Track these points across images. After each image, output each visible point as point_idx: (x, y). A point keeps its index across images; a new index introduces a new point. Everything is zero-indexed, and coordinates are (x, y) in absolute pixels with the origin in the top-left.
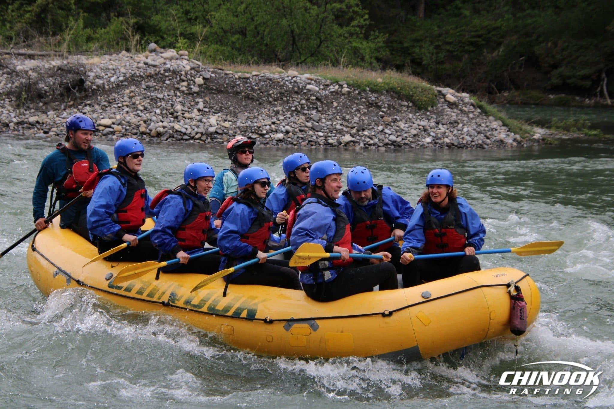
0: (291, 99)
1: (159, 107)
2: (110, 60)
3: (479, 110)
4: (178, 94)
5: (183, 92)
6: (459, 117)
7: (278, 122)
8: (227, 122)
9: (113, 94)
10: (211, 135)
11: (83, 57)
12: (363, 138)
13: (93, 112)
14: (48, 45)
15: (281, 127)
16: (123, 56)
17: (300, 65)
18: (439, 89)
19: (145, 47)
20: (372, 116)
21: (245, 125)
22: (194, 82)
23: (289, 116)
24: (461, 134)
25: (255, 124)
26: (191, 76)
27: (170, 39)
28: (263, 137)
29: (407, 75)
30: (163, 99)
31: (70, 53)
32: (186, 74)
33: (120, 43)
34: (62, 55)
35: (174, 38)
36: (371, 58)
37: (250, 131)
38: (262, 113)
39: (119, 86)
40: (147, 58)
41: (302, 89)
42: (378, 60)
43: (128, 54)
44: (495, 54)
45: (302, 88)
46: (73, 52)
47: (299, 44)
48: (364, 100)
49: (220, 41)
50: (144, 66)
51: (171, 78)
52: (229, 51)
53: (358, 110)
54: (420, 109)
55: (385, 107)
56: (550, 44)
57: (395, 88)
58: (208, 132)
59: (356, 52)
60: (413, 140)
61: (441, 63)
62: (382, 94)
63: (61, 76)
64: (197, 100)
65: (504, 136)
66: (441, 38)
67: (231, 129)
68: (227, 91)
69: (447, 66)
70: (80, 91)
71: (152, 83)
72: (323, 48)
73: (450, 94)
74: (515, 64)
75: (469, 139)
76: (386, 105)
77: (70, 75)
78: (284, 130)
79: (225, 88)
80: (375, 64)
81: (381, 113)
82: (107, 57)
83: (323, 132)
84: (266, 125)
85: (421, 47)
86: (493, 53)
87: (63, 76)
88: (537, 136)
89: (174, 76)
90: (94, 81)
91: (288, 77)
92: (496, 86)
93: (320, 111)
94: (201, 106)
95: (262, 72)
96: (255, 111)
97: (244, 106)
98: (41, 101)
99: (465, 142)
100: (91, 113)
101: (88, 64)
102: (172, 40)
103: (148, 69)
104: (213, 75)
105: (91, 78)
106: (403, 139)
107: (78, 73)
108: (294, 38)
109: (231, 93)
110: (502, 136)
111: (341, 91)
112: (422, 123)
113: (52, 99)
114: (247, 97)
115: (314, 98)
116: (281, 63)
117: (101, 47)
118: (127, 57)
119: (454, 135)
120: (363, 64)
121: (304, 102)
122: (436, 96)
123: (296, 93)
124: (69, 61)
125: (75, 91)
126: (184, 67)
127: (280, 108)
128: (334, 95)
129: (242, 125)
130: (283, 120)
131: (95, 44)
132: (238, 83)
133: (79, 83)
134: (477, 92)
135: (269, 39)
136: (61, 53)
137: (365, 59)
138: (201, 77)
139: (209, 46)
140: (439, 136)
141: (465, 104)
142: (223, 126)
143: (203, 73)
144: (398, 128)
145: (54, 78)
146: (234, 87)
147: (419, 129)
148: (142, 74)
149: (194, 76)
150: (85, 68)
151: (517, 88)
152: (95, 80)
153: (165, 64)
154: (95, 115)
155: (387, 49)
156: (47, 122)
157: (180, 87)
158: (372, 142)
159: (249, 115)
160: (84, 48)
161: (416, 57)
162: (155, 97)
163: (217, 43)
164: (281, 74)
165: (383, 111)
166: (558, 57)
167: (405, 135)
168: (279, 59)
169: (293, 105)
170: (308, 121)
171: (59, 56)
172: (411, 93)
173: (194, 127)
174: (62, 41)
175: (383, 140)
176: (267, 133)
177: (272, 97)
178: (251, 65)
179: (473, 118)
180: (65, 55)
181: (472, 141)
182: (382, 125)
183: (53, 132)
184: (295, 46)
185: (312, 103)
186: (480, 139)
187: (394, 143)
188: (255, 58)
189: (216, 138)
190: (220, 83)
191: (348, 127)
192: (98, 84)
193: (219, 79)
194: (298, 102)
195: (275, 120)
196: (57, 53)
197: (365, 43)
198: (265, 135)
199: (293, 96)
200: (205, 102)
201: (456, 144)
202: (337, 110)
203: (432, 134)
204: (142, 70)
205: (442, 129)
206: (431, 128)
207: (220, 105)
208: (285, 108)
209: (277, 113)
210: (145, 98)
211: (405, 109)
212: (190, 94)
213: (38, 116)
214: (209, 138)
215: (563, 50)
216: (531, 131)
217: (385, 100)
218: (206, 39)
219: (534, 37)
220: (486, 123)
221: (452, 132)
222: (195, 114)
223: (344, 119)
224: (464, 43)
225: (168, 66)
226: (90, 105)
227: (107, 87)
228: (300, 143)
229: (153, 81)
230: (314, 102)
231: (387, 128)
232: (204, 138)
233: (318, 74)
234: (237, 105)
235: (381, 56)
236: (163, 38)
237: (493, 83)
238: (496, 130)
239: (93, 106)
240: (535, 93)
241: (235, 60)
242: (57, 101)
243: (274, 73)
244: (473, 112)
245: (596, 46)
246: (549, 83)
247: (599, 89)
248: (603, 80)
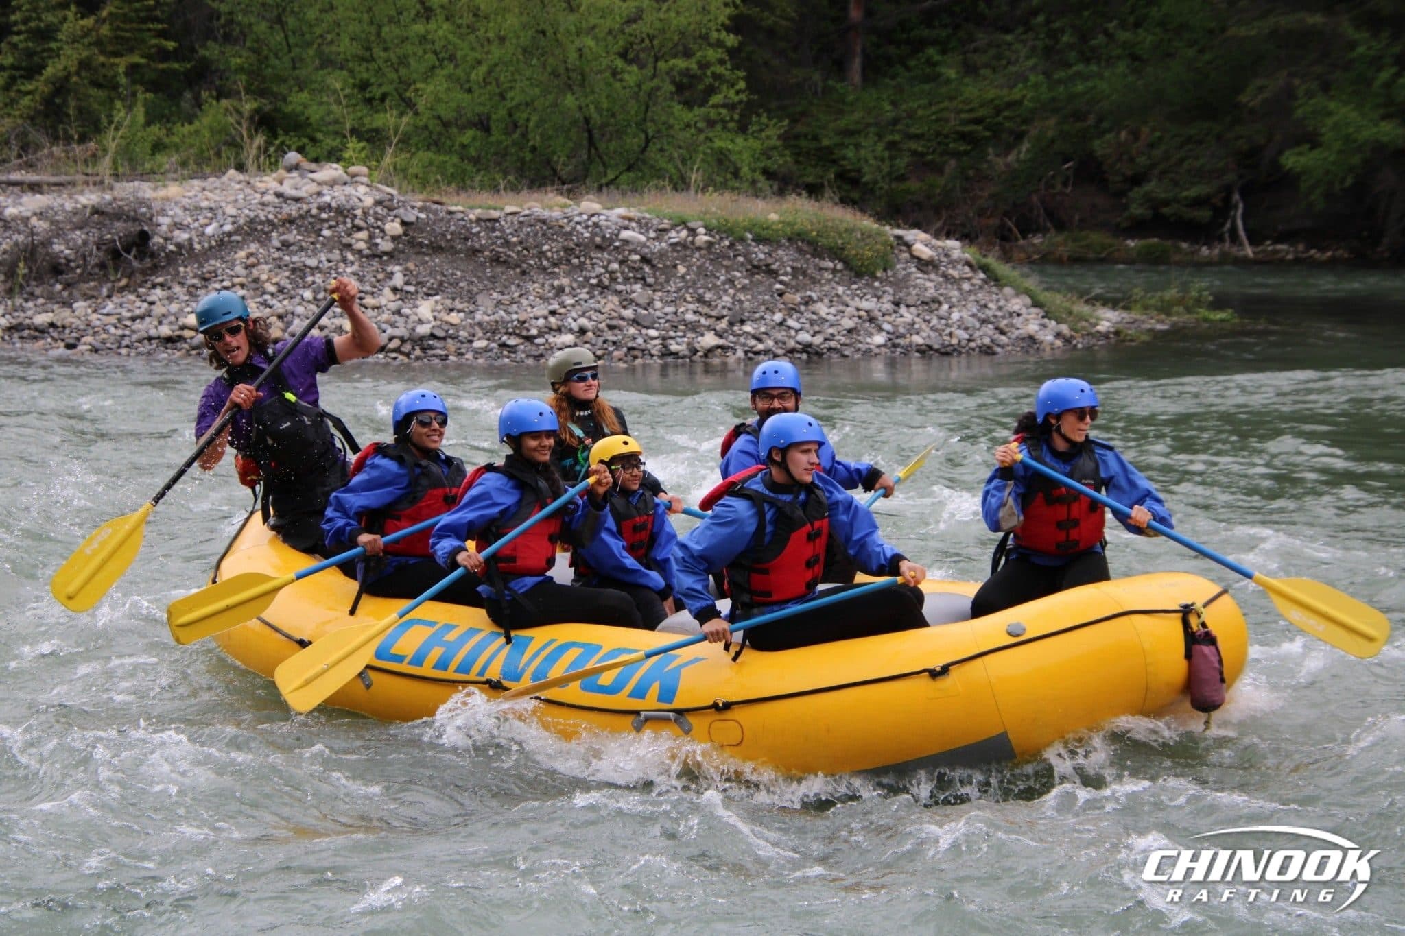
0: (588, 261)
1: (309, 286)
2: (204, 189)
3: (982, 275)
4: (350, 257)
5: (360, 252)
6: (941, 291)
7: (562, 311)
8: (454, 314)
9: (212, 262)
10: (423, 343)
11: (146, 186)
12: (742, 340)
13: (170, 299)
14: (71, 163)
15: (570, 320)
16: (230, 180)
17: (605, 189)
18: (898, 232)
19: (277, 161)
20: (760, 293)
21: (492, 318)
22: (383, 231)
23: (584, 296)
24: (947, 325)
25: (515, 316)
26: (377, 219)
27: (331, 142)
28: (532, 343)
29: (830, 204)
30: (317, 268)
31: (117, 176)
32: (365, 213)
33: (224, 155)
34: (102, 182)
35: (338, 140)
36: (754, 170)
37: (503, 330)
38: (528, 292)
39: (223, 244)
40: (281, 183)
41: (611, 241)
42: (768, 174)
43: (241, 177)
44: (1011, 158)
45: (611, 238)
46: (124, 174)
47: (602, 146)
48: (741, 259)
49: (436, 144)
50: (276, 200)
51: (333, 223)
52: (454, 165)
53: (731, 281)
54: (859, 275)
55: (786, 274)
56: (1123, 135)
57: (807, 233)
58: (415, 336)
59: (721, 159)
60: (848, 342)
61: (901, 178)
62: (779, 245)
63: (100, 226)
64: (389, 269)
65: (1036, 328)
66: (898, 127)
67: (464, 328)
68: (452, 247)
69: (913, 185)
70: (141, 256)
71: (293, 236)
72: (652, 153)
73: (921, 243)
74: (1053, 177)
75: (964, 335)
76: (789, 269)
77: (119, 224)
78: (575, 326)
79: (448, 241)
80: (762, 182)
81: (778, 286)
82: (196, 183)
83: (657, 329)
84: (537, 318)
85: (858, 146)
86: (1007, 155)
87: (105, 226)
88: (1104, 326)
89: (340, 219)
90: (169, 235)
91: (580, 214)
92: (1017, 225)
93: (650, 286)
94: (398, 280)
95: (526, 206)
96: (513, 288)
97: (489, 279)
98: (57, 281)
99: (954, 341)
100: (166, 302)
101: (155, 199)
102: (335, 144)
103: (284, 205)
104: (423, 216)
105: (164, 228)
106: (826, 339)
107: (135, 220)
108: (590, 134)
109: (460, 252)
110: (1033, 328)
111: (692, 243)
112: (865, 305)
113: (81, 274)
114: (496, 260)
115: (637, 257)
116: (565, 187)
117: (184, 164)
118: (239, 182)
119: (932, 329)
120: (737, 185)
121: (615, 266)
122: (892, 247)
123: (599, 248)
124: (116, 193)
125: (131, 257)
126: (360, 200)
127: (565, 281)
128: (678, 251)
129: (487, 318)
130: (573, 306)
131: (170, 156)
132: (474, 231)
133: (137, 241)
134: (977, 237)
135: (538, 138)
136: (98, 179)
137: (742, 174)
138: (398, 220)
139: (413, 154)
140: (902, 330)
141: (953, 263)
142: (447, 322)
143: (401, 211)
144: (815, 317)
145: (85, 231)
146: (466, 239)
147: (860, 317)
148: (271, 217)
149: (383, 219)
150: (149, 207)
151: (1060, 227)
152: (171, 232)
153: (319, 194)
154: (174, 307)
155: (787, 152)
156: (72, 323)
157: (353, 241)
158: (760, 347)
159: (501, 297)
160: (148, 166)
161: (849, 167)
162: (300, 264)
163: (428, 149)
164: (566, 210)
165: (781, 282)
166: (1142, 160)
167: (831, 330)
168: (559, 178)
169: (593, 274)
170: (624, 307)
171: (95, 184)
172: (840, 242)
173: (384, 326)
174: (100, 153)
175: (784, 343)
176: (541, 334)
177: (547, 259)
178: (502, 192)
179: (970, 291)
180: (106, 182)
181: (969, 341)
182: (780, 310)
183: (85, 344)
184: (593, 151)
185: (632, 269)
186: (986, 335)
187: (806, 348)
188: (511, 178)
189: (431, 348)
190: (438, 230)
191: (711, 317)
192: (179, 240)
193: (434, 223)
194: (603, 267)
195: (555, 306)
196: (90, 179)
197: (740, 140)
198: (535, 337)
199: (593, 255)
200: (407, 272)
201: (936, 346)
202: (687, 282)
203: (887, 327)
204: (271, 209)
205: (907, 315)
206: (884, 315)
207: (438, 277)
208: (575, 280)
209: (560, 290)
210: (279, 267)
211: (828, 275)
212: (374, 256)
213: (53, 311)
214: (417, 348)
215: (1151, 146)
216: (1091, 316)
217: (785, 258)
218: (405, 141)
219: (1091, 121)
220: (998, 301)
221: (928, 321)
222: (386, 298)
223: (701, 300)
224: (947, 137)
225: (327, 199)
226: (162, 285)
227: (197, 247)
228: (610, 353)
229: (295, 232)
230: (636, 266)
231: (791, 316)
232: (407, 348)
233: (643, 208)
234: (475, 276)
235: (776, 166)
236: (313, 140)
237: (1010, 219)
238: (1019, 315)
239: (169, 288)
240: (1096, 238)
241: (468, 182)
242: (93, 280)
243: (551, 208)
244: (969, 279)
245: (1219, 137)
246: (1126, 214)
247: (1228, 225)
248: (1236, 207)
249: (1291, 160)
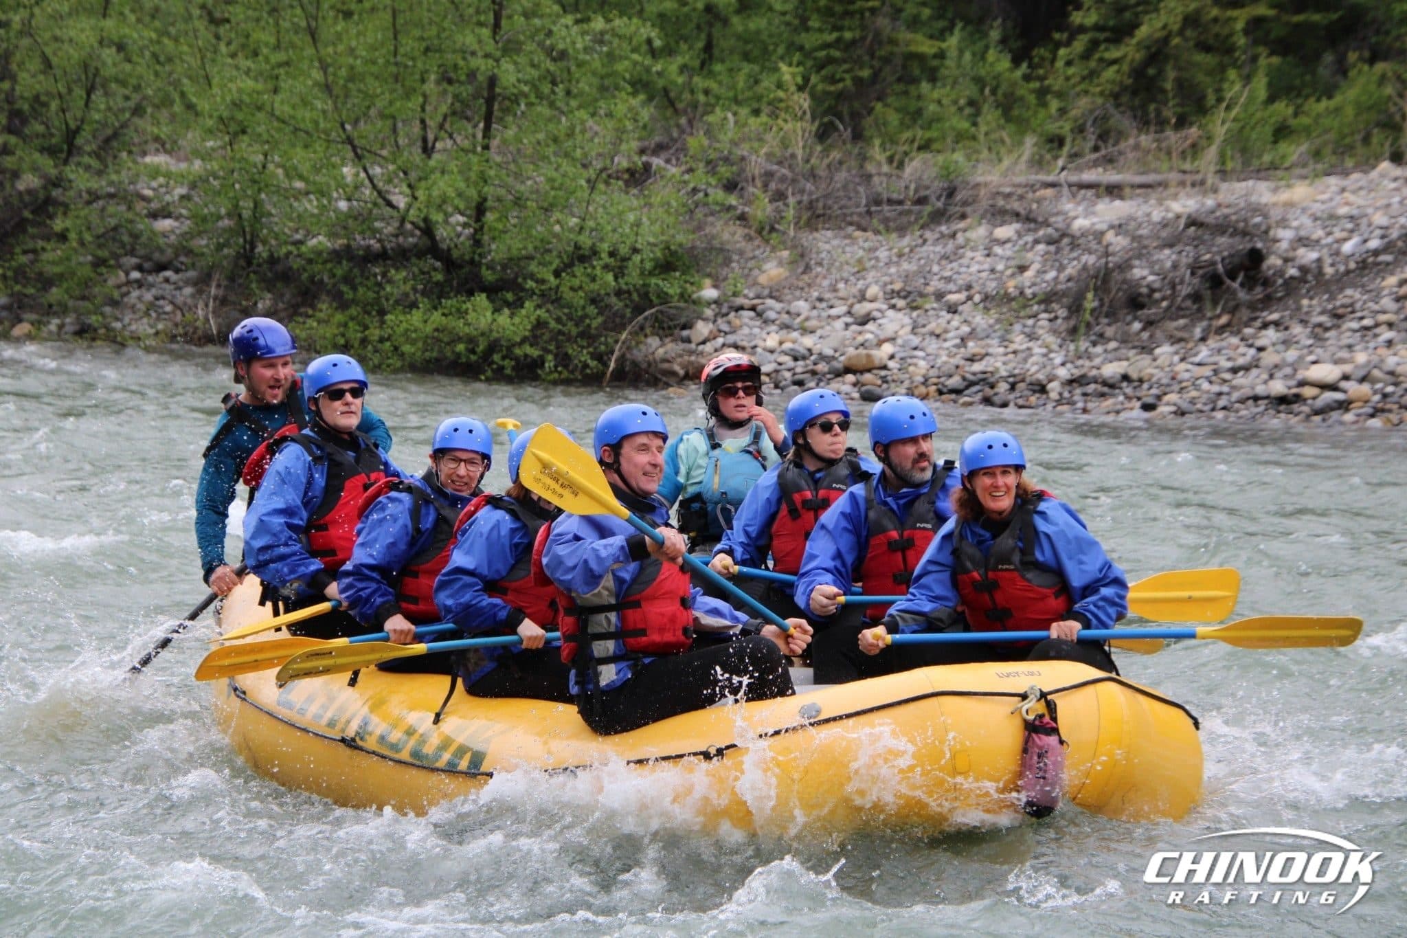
2: (1343, 190)
9: (1349, 292)
11: (1263, 186)
13: (1287, 343)
14: (1162, 155)
16: (1382, 176)
31: (1223, 174)
33: (1375, 140)
34: (1203, 183)
39: (1366, 267)
43: (1398, 171)
46: (1234, 171)
63: (1197, 242)
70: (1249, 284)
77: (1223, 240)
82: (1333, 181)
87: (1203, 241)
90: (1291, 254)
98: (1135, 318)
100: (1281, 347)
101: (1275, 204)
105: (1284, 245)
107: (1245, 233)
113: (1169, 308)
117: (1318, 154)
118: (1395, 179)
124: (1221, 197)
125: (1236, 285)
131: (1298, 145)
133: (1246, 263)
136: (1198, 177)
145: (1177, 248)
150: (1266, 216)
152: (1294, 250)
154: (1292, 355)
156: (1152, 375)
160: (1267, 158)
171: (1193, 185)
174: (1203, 142)
180: (1209, 181)
183: (1168, 404)
192: (1305, 261)
196: (1189, 178)
213: (1127, 359)
226: (1276, 324)
227: (1329, 270)
239: (1287, 328)
242: (1183, 317)
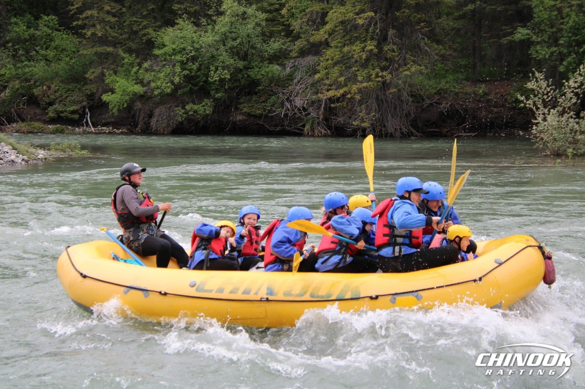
44: (2, 95)
56: (45, 87)
74: (19, 102)
88: (41, 156)
92: (6, 119)
110: (13, 157)
151: (23, 120)
166: (52, 97)
215: (56, 92)
216: (36, 153)
219: (32, 82)
237: (4, 117)
238: (7, 153)
240: (37, 124)
245: (79, 89)
246: (47, 116)
247: (85, 120)
248: (87, 115)
249: (105, 98)
